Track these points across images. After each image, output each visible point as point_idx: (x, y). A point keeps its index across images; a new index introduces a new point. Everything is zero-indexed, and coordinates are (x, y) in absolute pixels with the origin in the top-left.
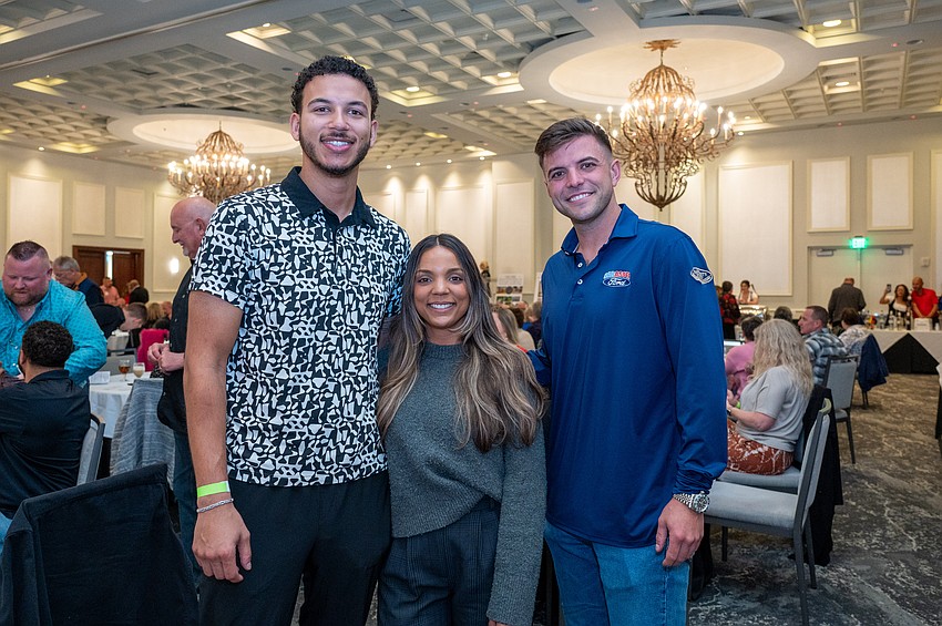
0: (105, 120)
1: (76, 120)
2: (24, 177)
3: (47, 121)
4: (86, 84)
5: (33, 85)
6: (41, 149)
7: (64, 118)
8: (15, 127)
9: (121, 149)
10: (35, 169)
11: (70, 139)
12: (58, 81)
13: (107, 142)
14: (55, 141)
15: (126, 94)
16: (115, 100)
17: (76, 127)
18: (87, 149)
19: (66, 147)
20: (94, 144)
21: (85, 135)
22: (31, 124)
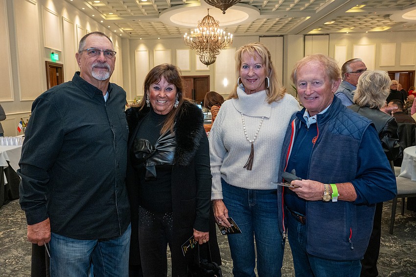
0: (388, 16)
1: (376, 18)
2: (360, 45)
3: (366, 21)
4: (373, 4)
5: (354, 10)
6: (367, 32)
7: (372, 18)
8: (355, 26)
9: (401, 26)
10: (364, 41)
11: (378, 26)
12: (363, 6)
13: (395, 23)
14: (372, 28)
15: (393, 3)
16: (389, 7)
17: (378, 21)
18: (386, 28)
19: (377, 29)
20: (389, 26)
21: (384, 23)
22: (360, 24)
